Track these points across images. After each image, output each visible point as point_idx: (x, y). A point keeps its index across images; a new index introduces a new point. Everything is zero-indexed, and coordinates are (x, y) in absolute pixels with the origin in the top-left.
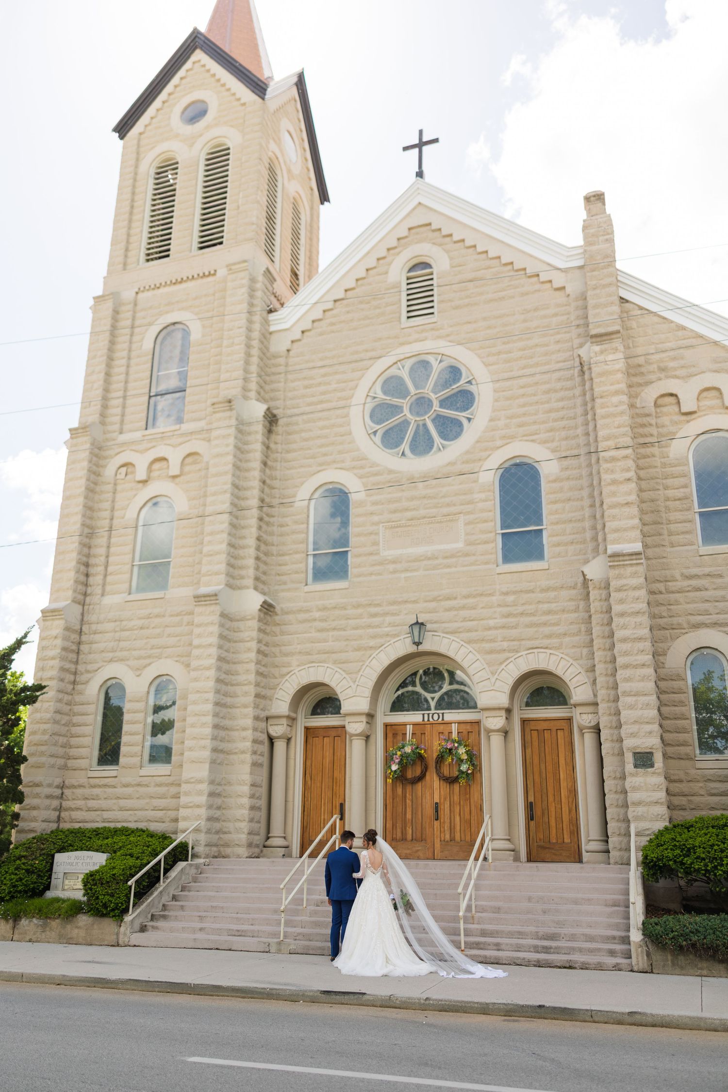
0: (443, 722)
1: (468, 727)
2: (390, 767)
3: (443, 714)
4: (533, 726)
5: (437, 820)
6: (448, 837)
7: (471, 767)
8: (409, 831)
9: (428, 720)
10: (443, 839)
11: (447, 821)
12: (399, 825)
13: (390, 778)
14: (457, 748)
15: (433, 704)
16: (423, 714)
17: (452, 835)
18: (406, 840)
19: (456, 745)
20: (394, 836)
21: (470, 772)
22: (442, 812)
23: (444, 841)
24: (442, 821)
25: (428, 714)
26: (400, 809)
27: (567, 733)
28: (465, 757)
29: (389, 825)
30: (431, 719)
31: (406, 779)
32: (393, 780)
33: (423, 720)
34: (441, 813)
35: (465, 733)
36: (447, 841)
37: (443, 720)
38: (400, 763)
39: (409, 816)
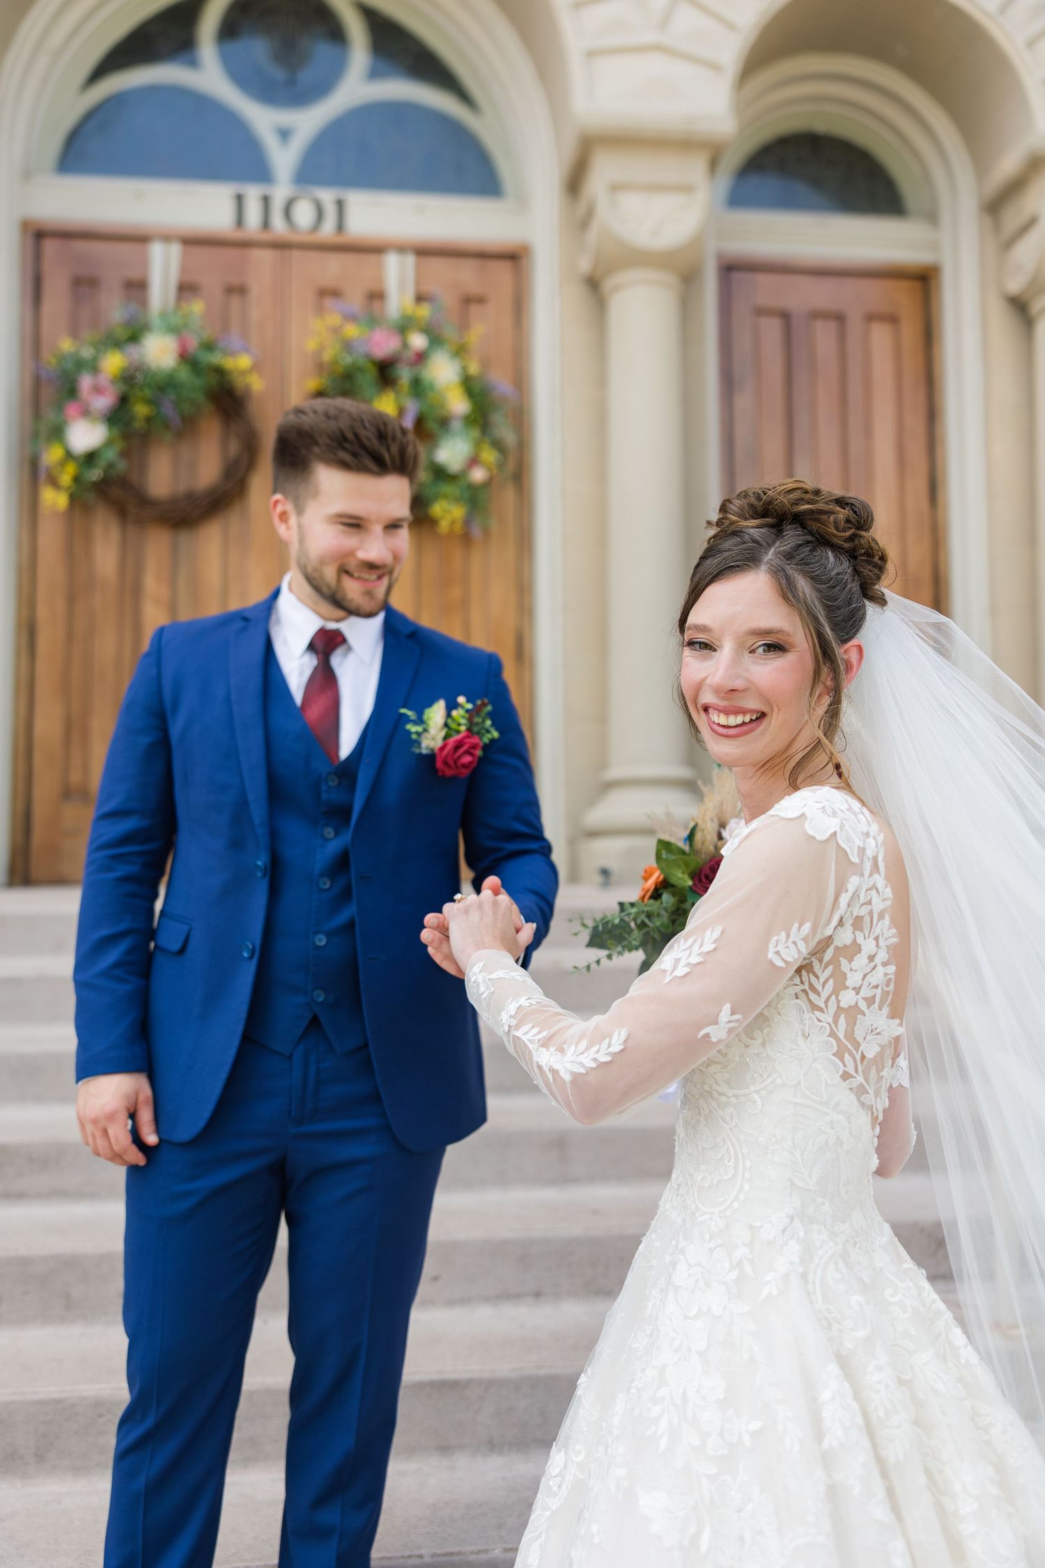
0: (340, 240)
1: (467, 275)
2: (58, 433)
3: (340, 204)
4: (766, 290)
7: (489, 455)
9: (266, 224)
13: (54, 482)
14: (421, 357)
15: (284, 160)
16: (240, 199)
19: (418, 341)
21: (478, 475)
25: (266, 200)
27: (910, 331)
28: (458, 404)
29: (48, 724)
30: (278, 223)
31: (144, 501)
32: (73, 498)
33: (240, 221)
35: (449, 300)
37: (340, 226)
38: (118, 416)
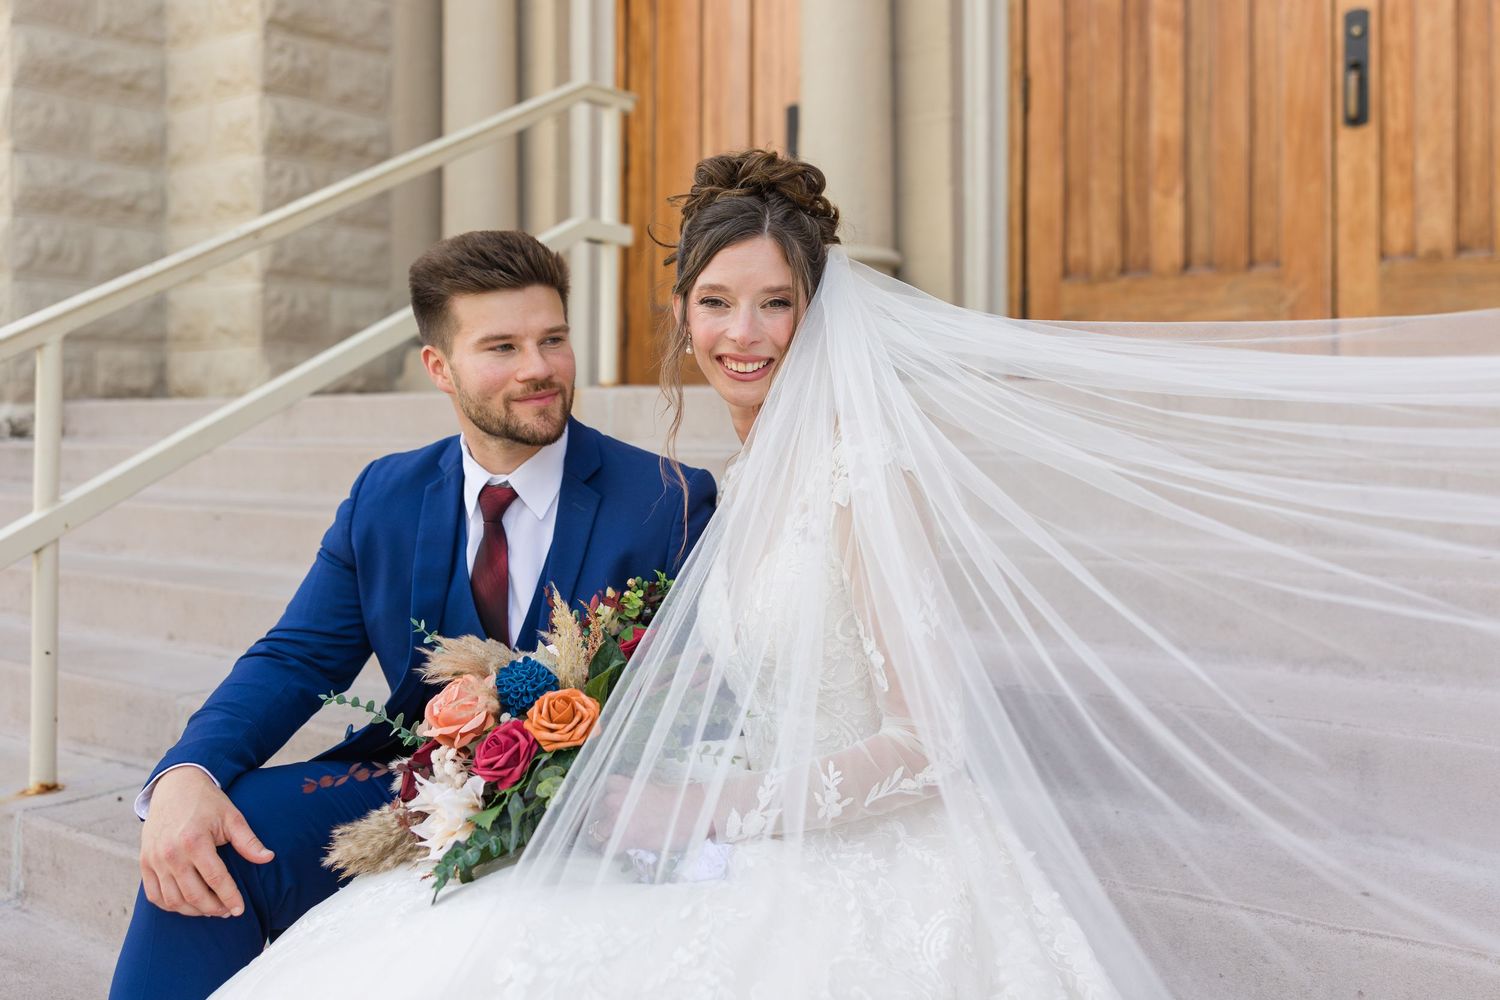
5: (1357, 120)
6: (1437, 226)
8: (1168, 214)
10: (1397, 241)
11: (1436, 121)
12: (1103, 186)
17: (1474, 213)
18: (1146, 267)
20: (1076, 251)
22: (1395, 63)
23: (1411, 252)
24: (1395, 124)
26: (1106, 91)
34: (1389, 78)
36: (1435, 256)
39: (1164, 123)
